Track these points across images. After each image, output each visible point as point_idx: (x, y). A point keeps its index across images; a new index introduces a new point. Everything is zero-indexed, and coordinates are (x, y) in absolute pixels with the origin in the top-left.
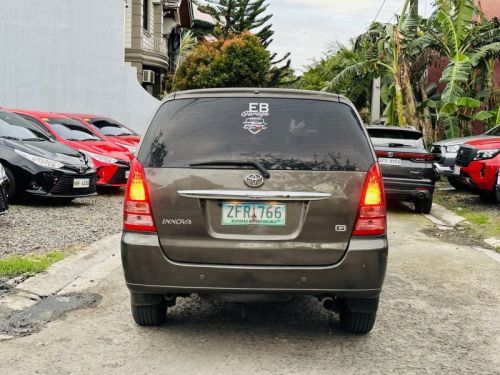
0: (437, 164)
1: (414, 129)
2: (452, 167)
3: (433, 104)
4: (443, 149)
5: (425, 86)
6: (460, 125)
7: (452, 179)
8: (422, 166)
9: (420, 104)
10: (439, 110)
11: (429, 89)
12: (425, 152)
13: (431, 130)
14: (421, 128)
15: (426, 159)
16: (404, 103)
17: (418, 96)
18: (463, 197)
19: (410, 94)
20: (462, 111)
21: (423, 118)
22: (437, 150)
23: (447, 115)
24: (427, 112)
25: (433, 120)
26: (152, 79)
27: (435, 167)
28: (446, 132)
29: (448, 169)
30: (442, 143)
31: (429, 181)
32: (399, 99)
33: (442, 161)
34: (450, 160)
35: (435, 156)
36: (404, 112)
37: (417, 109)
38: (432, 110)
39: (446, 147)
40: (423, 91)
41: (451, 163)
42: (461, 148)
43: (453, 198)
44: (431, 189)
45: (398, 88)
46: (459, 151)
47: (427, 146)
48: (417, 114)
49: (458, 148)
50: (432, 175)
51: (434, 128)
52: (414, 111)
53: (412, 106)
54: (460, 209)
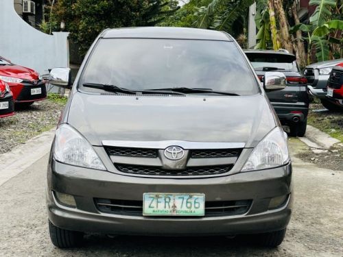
0: (310, 87)
1: (287, 52)
2: (325, 89)
3: (305, 28)
4: (316, 72)
5: (298, 12)
6: (330, 49)
7: (325, 100)
8: (296, 89)
9: (292, 28)
10: (311, 33)
11: (301, 15)
12: (298, 75)
13: (304, 54)
14: (294, 52)
15: (300, 82)
16: (278, 27)
17: (291, 21)
18: (336, 118)
19: (283, 19)
20: (332, 34)
21: (296, 42)
22: (311, 72)
23: (319, 38)
24: (299, 36)
25: (306, 43)
26: (32, 10)
27: (309, 89)
28: (317, 55)
29: (321, 91)
30: (314, 66)
31: (303, 104)
32: (273, 25)
33: (315, 84)
34: (323, 82)
35: (308, 79)
36: (278, 36)
37: (290, 32)
38: (304, 34)
39: (319, 70)
40: (296, 16)
41: (324, 86)
42: (334, 70)
43: (326, 119)
44: (305, 112)
45: (272, 13)
46: (331, 74)
47: (301, 69)
48: (290, 39)
49: (330, 70)
50: (306, 97)
51: (306, 52)
52: (288, 35)
53: (285, 30)
54: (333, 130)
